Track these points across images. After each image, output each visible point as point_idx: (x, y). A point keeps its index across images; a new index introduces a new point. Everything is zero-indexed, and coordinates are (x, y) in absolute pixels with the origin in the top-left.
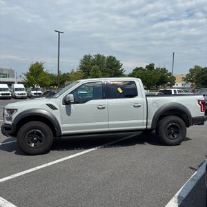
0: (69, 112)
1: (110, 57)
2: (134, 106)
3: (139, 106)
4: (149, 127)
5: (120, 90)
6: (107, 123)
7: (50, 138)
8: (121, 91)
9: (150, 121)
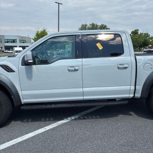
0: (29, 75)
2: (118, 68)
3: (126, 68)
4: (138, 95)
5: (99, 45)
6: (81, 90)
7: (6, 109)
8: (101, 48)
9: (140, 88)
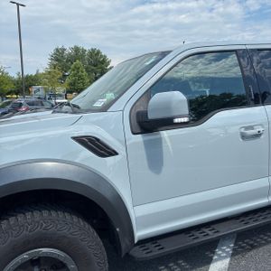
1: (93, 50)
